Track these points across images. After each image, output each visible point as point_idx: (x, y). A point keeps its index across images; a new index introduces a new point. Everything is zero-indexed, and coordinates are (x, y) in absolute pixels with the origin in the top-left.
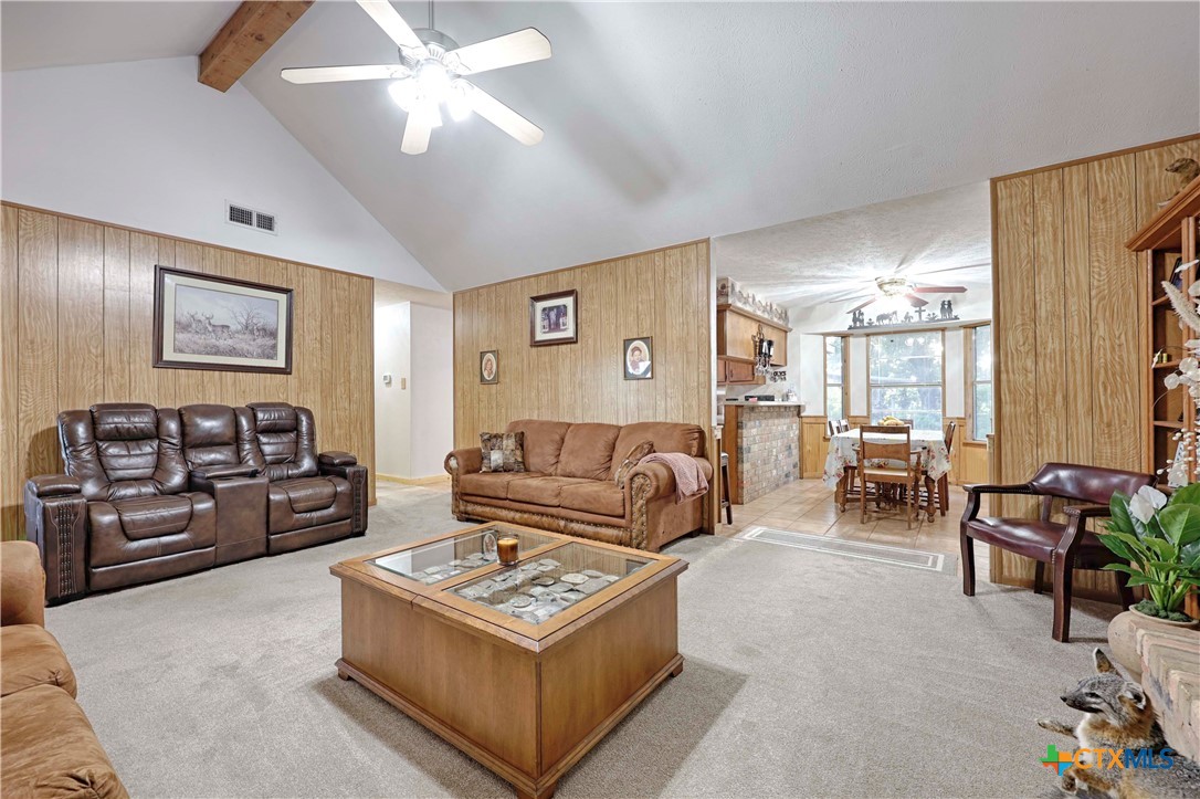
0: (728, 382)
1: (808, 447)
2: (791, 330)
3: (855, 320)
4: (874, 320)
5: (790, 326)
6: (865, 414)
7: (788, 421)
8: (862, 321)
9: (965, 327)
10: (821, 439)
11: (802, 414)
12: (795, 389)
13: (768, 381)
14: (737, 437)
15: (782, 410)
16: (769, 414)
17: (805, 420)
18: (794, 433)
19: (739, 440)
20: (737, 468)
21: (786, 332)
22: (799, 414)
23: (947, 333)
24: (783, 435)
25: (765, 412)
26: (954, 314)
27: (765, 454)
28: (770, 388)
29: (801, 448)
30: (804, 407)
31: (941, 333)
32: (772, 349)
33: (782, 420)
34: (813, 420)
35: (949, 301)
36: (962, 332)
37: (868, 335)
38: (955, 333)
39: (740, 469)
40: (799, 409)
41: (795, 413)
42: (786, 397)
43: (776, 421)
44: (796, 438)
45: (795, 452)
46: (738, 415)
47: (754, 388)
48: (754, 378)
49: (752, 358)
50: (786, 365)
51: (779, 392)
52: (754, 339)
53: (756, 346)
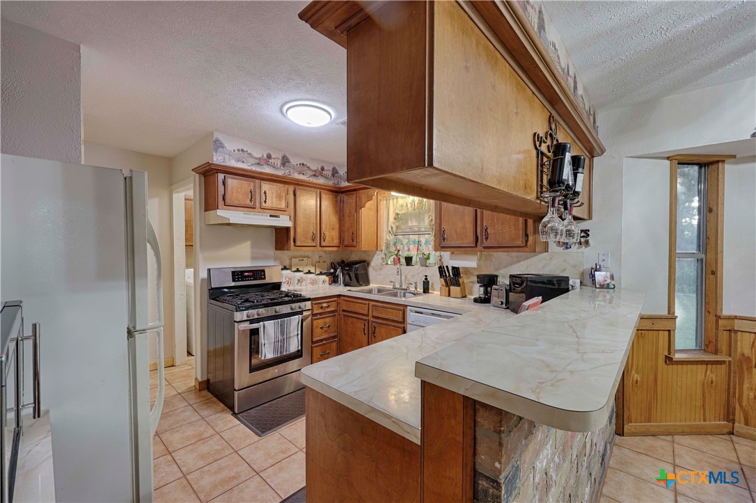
0: (479, 247)
2: (604, 151)
10: (661, 359)
12: (608, 264)
21: (592, 155)
28: (557, 259)
32: (580, 177)
34: (644, 324)
46: (475, 438)
47: (527, 258)
48: (527, 241)
49: (532, 196)
50: (590, 218)
51: (574, 267)
52: (538, 143)
53: (542, 165)
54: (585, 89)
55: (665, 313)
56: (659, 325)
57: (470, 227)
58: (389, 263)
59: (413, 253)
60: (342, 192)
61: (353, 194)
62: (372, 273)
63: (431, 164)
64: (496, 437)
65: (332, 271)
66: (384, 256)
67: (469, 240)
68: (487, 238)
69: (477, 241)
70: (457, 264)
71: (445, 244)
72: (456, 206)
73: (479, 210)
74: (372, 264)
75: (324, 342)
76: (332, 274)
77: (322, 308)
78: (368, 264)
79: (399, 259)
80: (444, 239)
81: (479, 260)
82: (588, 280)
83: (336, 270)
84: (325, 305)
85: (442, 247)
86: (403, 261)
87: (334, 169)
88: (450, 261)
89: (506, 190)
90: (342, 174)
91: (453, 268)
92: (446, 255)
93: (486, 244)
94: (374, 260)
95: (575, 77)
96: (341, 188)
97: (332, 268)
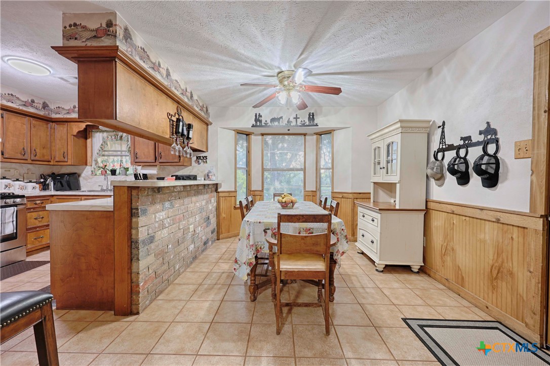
0: (157, 163)
1: (223, 215)
2: (211, 124)
3: (256, 120)
4: (269, 121)
5: (210, 120)
6: (261, 189)
7: (206, 196)
8: (260, 121)
9: (316, 134)
10: (233, 208)
11: (219, 190)
12: (214, 171)
13: (193, 163)
14: (130, 227)
15: (201, 188)
16: (184, 194)
17: (221, 194)
18: (212, 206)
19: (134, 232)
20: (130, 268)
21: (207, 125)
22: (216, 190)
23: (307, 137)
24: (201, 210)
25: (179, 192)
26: (316, 122)
27: (180, 234)
28: (195, 169)
29: (218, 216)
30: (221, 184)
31: (303, 136)
32: (191, 132)
33: (201, 197)
34: (227, 194)
35: (313, 113)
36: (315, 137)
37: (263, 135)
38: (311, 137)
39: (134, 269)
40: (216, 186)
41: (214, 189)
42: (207, 176)
43: (194, 199)
44: (214, 209)
45: (213, 220)
46: (131, 199)
47: (182, 169)
48: (180, 160)
49: (168, 136)
50: (207, 151)
51: (202, 172)
52: (170, 117)
53: (173, 125)
54: (199, 97)
55: (234, 190)
56: (232, 194)
57: (152, 152)
58: (98, 174)
59: (117, 167)
60: (53, 122)
61: (65, 124)
62: (82, 181)
63: (116, 119)
64: (137, 196)
65: (42, 180)
66: (93, 169)
67: (152, 159)
68: (161, 158)
69: (156, 159)
70: (145, 172)
71: (137, 161)
72: (144, 140)
73: (156, 143)
74: (83, 175)
75: (38, 229)
76: (41, 183)
77: (36, 204)
78: (79, 176)
79: (106, 171)
80: (137, 158)
81: (159, 170)
82: (207, 178)
83: (46, 180)
84: (38, 202)
85: (136, 162)
86: (109, 172)
87: (44, 103)
88: (141, 171)
89: (152, 132)
90: (53, 108)
91: (143, 174)
92: (139, 168)
93: (160, 161)
94: (84, 172)
95: (191, 92)
96: (52, 118)
97: (42, 178)
